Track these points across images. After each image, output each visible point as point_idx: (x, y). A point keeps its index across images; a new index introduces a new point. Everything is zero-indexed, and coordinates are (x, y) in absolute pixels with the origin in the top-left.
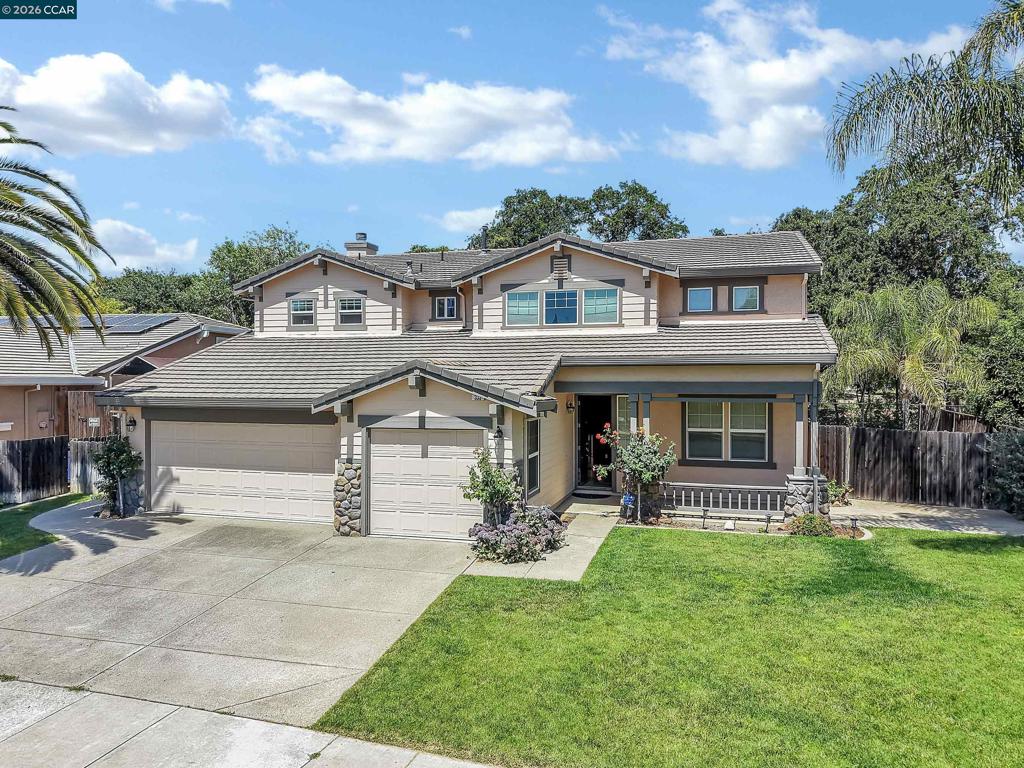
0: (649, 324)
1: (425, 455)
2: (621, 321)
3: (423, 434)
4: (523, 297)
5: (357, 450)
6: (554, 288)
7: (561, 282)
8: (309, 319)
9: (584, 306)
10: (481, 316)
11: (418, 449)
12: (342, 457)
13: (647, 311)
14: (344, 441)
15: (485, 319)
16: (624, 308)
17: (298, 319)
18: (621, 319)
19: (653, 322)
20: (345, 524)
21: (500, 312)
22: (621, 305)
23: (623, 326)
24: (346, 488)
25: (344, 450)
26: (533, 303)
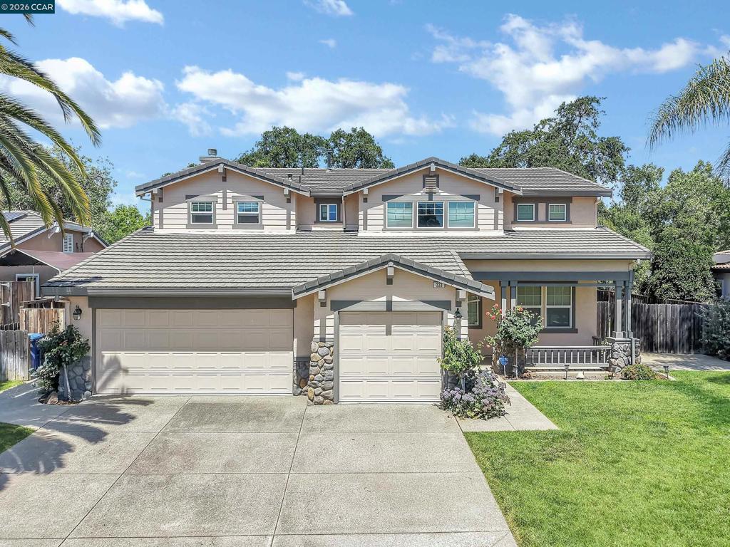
0: (497, 229)
1: (389, 332)
2: (477, 226)
3: (389, 316)
4: (399, 205)
5: (330, 330)
6: (426, 200)
7: (431, 195)
8: (208, 219)
9: (448, 214)
10: (365, 220)
11: (383, 328)
12: (316, 336)
13: (496, 219)
14: (317, 323)
15: (369, 222)
16: (480, 217)
17: (197, 219)
18: (477, 225)
19: (501, 227)
20: (319, 395)
21: (382, 217)
22: (477, 214)
23: (479, 230)
24: (320, 363)
25: (317, 331)
26: (408, 211)
